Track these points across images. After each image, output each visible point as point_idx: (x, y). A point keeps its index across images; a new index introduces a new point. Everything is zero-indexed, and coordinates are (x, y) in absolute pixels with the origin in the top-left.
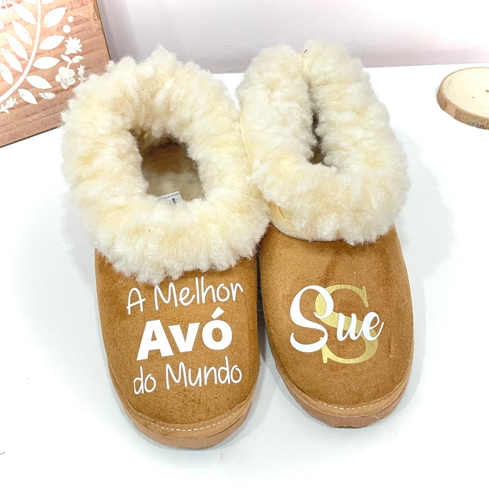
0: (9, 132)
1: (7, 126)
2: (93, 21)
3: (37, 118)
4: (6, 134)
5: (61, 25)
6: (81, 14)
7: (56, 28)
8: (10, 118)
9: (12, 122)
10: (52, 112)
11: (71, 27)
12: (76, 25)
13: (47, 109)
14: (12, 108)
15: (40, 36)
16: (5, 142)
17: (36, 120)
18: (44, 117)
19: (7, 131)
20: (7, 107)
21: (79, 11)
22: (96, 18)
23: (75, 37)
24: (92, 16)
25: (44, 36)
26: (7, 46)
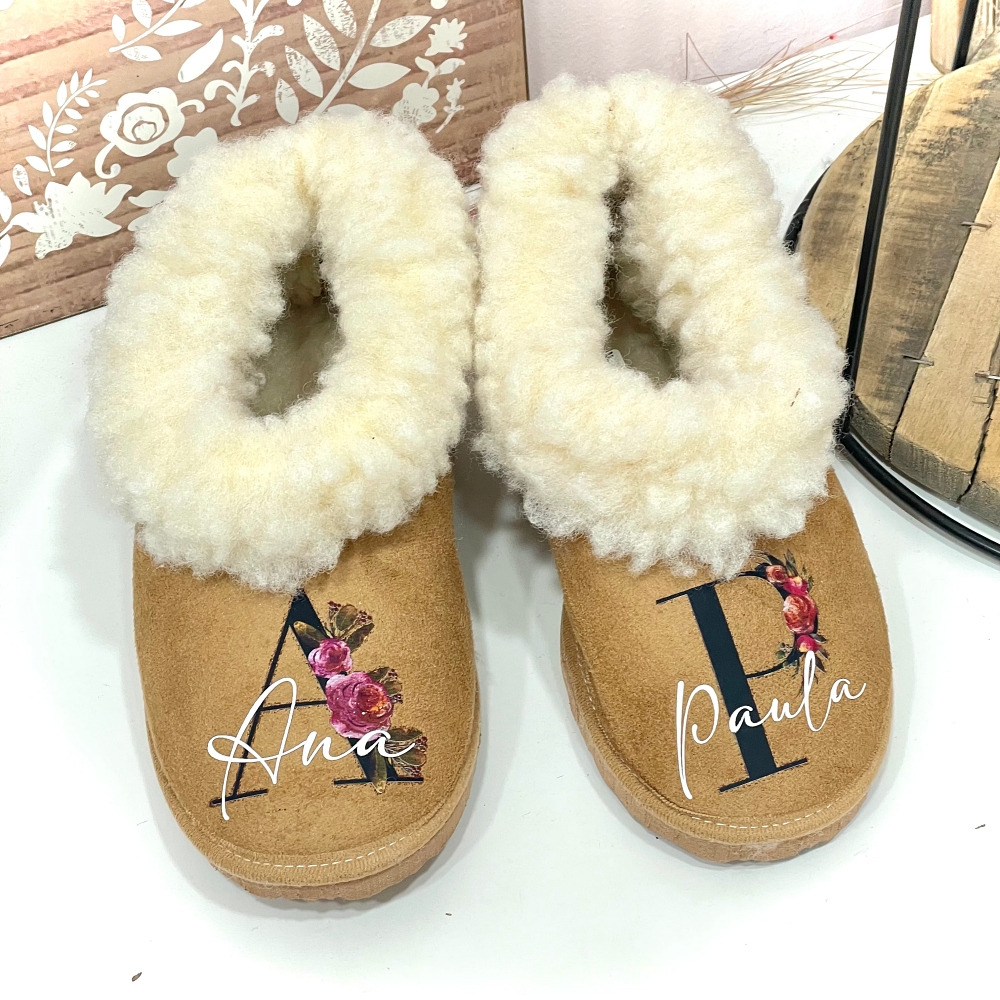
15: (377, 18)
23: (454, 17)
25: (387, 16)
26: (300, 42)
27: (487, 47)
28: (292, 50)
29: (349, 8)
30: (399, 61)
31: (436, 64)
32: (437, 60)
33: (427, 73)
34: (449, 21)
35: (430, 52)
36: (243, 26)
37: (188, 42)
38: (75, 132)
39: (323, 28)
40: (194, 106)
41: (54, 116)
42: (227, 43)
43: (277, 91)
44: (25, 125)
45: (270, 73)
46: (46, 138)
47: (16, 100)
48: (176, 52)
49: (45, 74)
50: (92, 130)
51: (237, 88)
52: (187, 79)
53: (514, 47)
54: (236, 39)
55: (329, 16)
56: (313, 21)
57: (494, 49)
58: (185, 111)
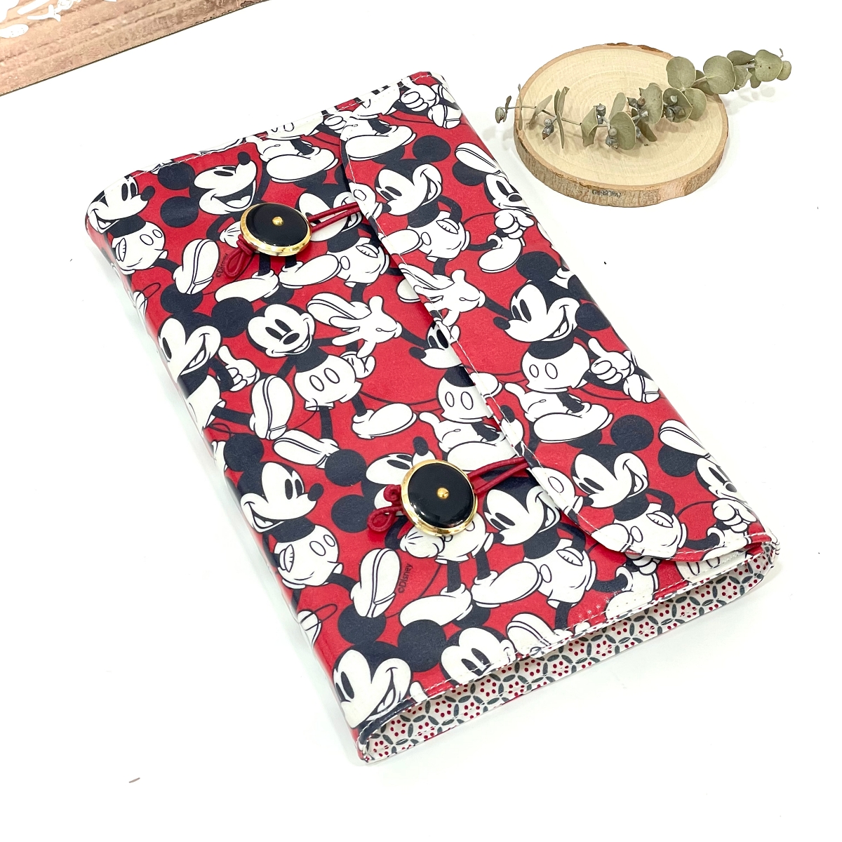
0: (53, 56)
1: (52, 45)
3: (111, 28)
4: (48, 59)
8: (60, 29)
9: (62, 37)
10: (140, 16)
13: (134, 8)
14: (69, 11)
16: (45, 74)
17: (109, 31)
18: (124, 25)
19: (52, 54)
20: (59, 9)
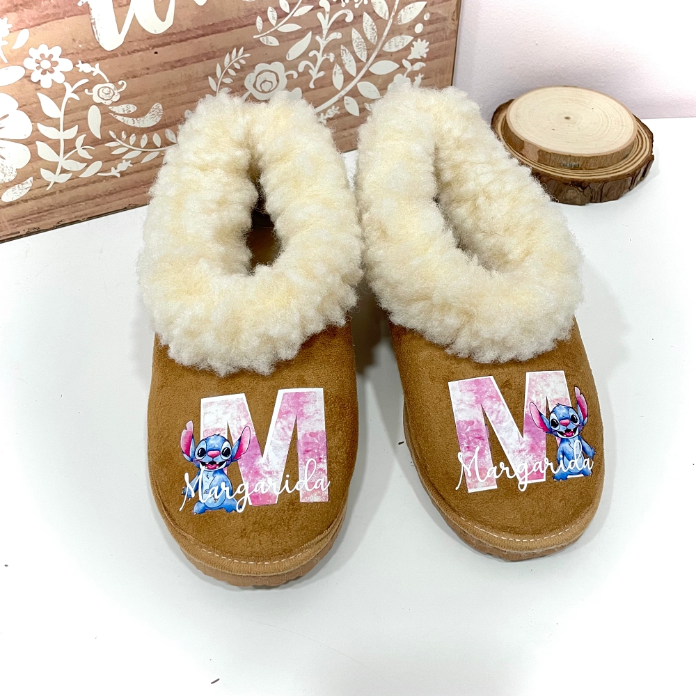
2: (450, 21)
5: (414, 23)
6: (440, 12)
7: (407, 27)
11: (424, 26)
12: (431, 24)
14: (332, 119)
15: (388, 35)
20: (327, 116)
21: (439, 7)
22: (455, 18)
23: (424, 39)
24: (451, 15)
25: (393, 34)
26: (348, 43)
27: (437, 57)
28: (344, 48)
29: (375, 27)
30: (395, 61)
31: (412, 64)
32: (413, 62)
33: (407, 69)
34: (422, 41)
35: (410, 58)
36: (322, 30)
37: (293, 37)
38: (232, 83)
39: (361, 37)
40: (292, 74)
41: (222, 72)
42: (313, 39)
43: (334, 70)
44: (207, 76)
45: (332, 60)
46: (217, 85)
47: (203, 60)
48: (287, 42)
49: (219, 48)
50: (240, 83)
51: (315, 66)
52: (290, 59)
53: (450, 59)
54: (318, 38)
55: (365, 30)
56: (357, 32)
57: (441, 59)
58: (287, 76)
